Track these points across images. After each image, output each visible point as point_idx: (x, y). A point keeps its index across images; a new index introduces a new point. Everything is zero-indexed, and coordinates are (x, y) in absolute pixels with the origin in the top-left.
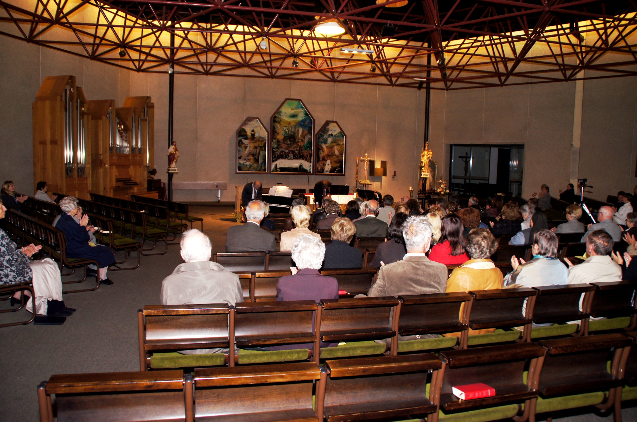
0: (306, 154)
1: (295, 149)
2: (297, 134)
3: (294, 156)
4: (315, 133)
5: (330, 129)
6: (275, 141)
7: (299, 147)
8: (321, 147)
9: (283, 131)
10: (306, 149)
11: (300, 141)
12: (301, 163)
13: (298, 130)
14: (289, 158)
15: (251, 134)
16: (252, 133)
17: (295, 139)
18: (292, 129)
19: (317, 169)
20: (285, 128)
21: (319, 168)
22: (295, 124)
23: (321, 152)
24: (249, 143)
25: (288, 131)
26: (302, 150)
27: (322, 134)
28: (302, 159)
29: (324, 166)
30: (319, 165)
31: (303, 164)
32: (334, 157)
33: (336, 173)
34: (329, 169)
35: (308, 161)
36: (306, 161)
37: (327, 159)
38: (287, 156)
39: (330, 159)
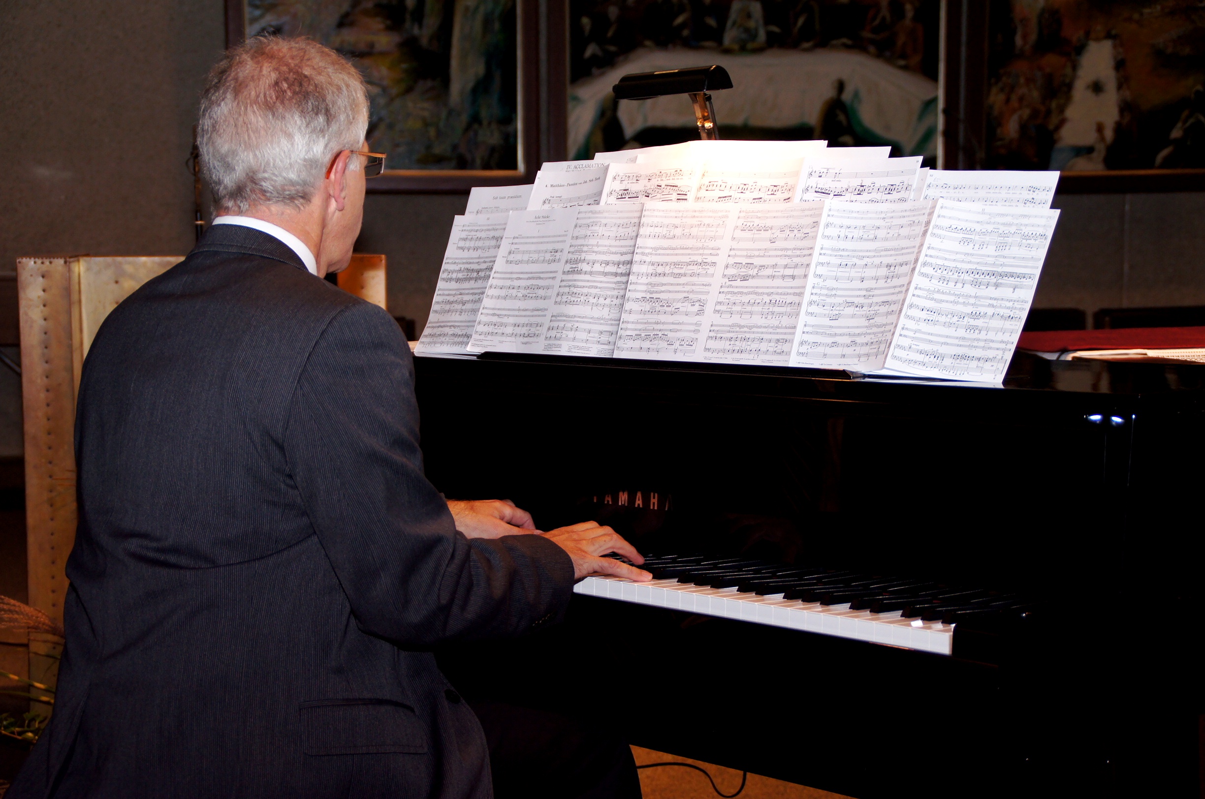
12: (841, 86)
14: (730, 36)
28: (849, 42)
29: (1054, 104)
30: (1008, 100)
31: (856, 94)
32: (1146, 11)
33: (1161, 166)
34: (1100, 128)
35: (902, 62)
36: (890, 61)
37: (1087, 35)
38: (712, 22)
39: (1108, 36)
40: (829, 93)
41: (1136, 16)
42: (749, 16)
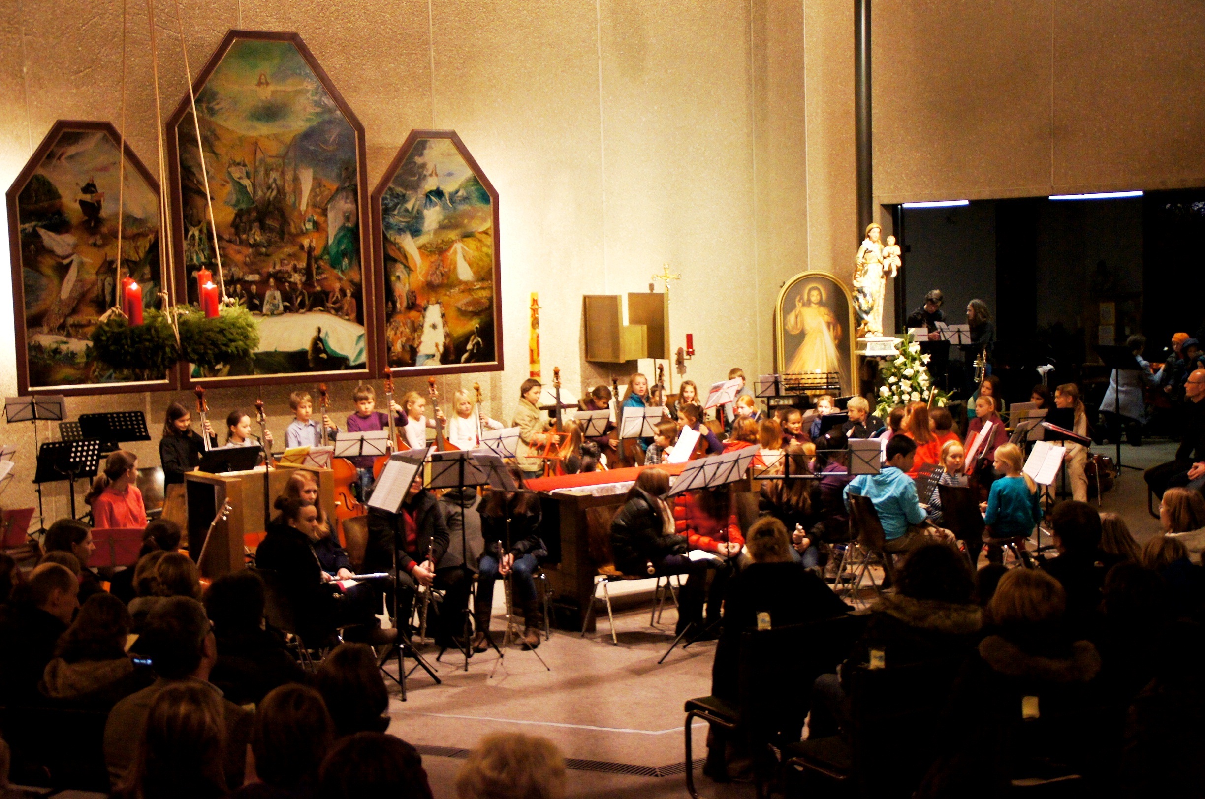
0: (337, 286)
1: (289, 268)
2: (290, 199)
3: (286, 297)
4: (371, 189)
5: (430, 167)
6: (195, 231)
7: (304, 256)
8: (400, 249)
9: (229, 187)
10: (335, 264)
11: (309, 226)
12: (319, 330)
13: (296, 180)
14: (266, 308)
15: (82, 203)
16: (87, 197)
17: (284, 220)
18: (267, 174)
19: (389, 349)
20: (236, 173)
21: (398, 347)
22: (282, 150)
23: (400, 271)
24: (76, 246)
25: (254, 185)
26: (318, 268)
27: (399, 190)
28: (322, 309)
29: (416, 335)
30: (396, 334)
31: (327, 334)
32: (452, 291)
33: (466, 362)
34: (437, 346)
35: (347, 318)
36: (340, 317)
37: (428, 302)
38: (257, 302)
39: (437, 303)
40: (314, 334)
41: (448, 293)
42: (275, 298)
